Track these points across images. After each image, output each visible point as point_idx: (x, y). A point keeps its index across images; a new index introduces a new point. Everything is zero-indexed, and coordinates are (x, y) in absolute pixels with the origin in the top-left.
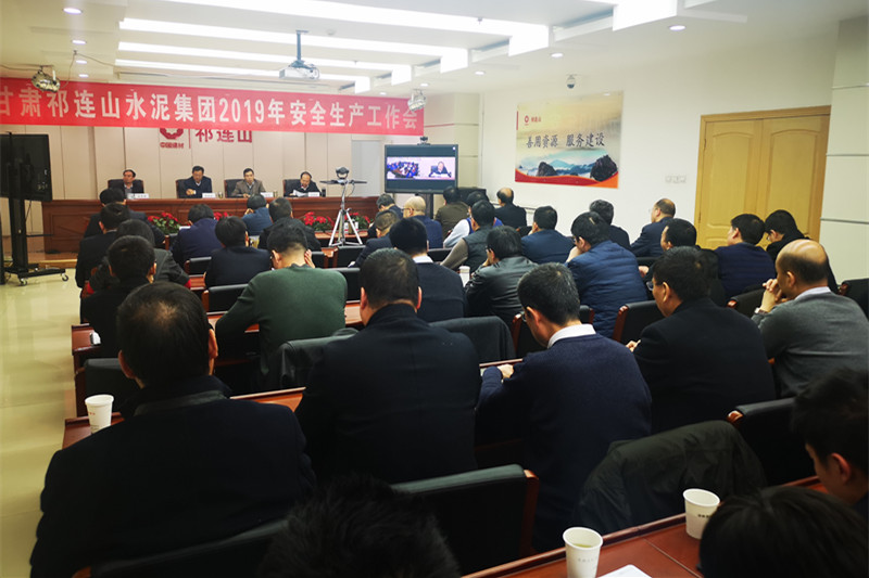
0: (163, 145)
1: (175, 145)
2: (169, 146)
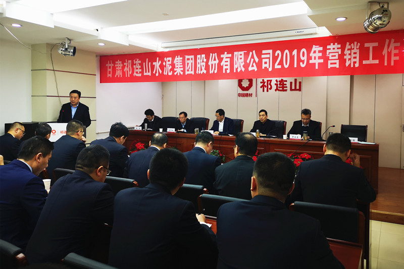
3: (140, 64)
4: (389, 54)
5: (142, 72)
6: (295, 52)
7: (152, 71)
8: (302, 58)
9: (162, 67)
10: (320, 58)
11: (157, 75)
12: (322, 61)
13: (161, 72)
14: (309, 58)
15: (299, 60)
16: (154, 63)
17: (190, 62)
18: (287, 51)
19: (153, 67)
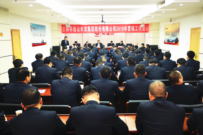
0: (95, 36)
1: (98, 36)
2: (97, 36)
3: (75, 28)
4: (140, 29)
5: (76, 30)
6: (121, 27)
7: (80, 30)
8: (123, 29)
9: (83, 29)
10: (126, 29)
11: (82, 31)
12: (127, 29)
13: (83, 30)
14: (124, 29)
15: (122, 29)
16: (81, 28)
17: (93, 28)
18: (119, 27)
19: (80, 29)
